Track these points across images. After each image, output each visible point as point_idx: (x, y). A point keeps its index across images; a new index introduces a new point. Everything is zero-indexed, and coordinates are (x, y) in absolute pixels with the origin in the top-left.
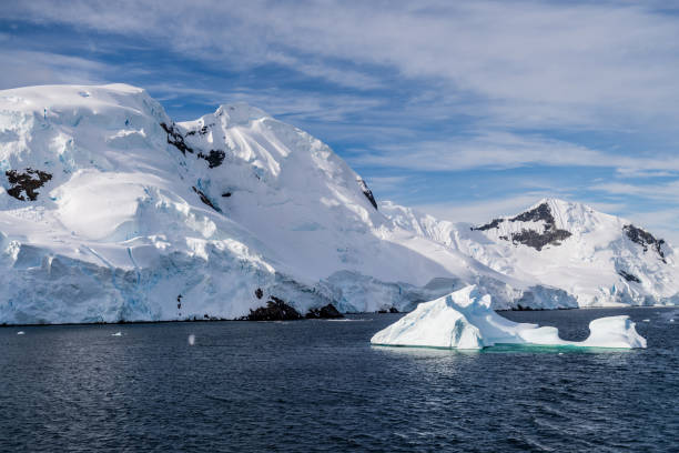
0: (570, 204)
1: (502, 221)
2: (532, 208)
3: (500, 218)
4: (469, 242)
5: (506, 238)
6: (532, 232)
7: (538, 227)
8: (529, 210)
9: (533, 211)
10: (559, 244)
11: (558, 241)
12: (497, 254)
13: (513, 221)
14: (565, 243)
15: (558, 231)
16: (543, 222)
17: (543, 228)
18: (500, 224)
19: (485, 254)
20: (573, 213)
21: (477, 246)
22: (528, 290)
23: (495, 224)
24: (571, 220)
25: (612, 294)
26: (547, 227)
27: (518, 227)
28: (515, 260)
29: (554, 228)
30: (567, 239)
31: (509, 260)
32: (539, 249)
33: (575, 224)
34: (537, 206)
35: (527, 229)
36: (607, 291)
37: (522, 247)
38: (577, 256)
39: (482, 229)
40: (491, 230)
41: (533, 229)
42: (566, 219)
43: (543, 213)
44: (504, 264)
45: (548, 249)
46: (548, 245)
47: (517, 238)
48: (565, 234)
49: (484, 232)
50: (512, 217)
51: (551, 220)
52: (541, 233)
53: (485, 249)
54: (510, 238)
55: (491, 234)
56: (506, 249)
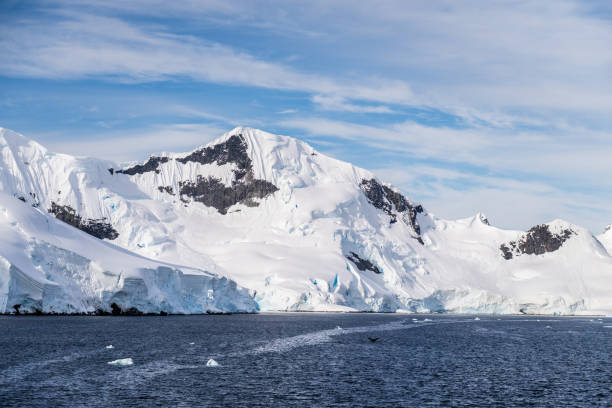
0: (280, 140)
1: (165, 160)
2: (217, 142)
3: (164, 155)
4: (103, 192)
5: (169, 190)
6: (214, 182)
7: (224, 173)
8: (212, 145)
9: (218, 147)
10: (258, 205)
11: (255, 199)
12: (151, 217)
13: (184, 161)
14: (267, 203)
15: (258, 183)
16: (233, 166)
17: (232, 177)
18: (161, 166)
19: (127, 215)
20: (283, 154)
21: (116, 199)
22: (136, 274)
23: (153, 165)
24: (279, 166)
25: (330, 290)
26: (239, 176)
27: (192, 172)
28: (181, 228)
29: (251, 177)
30: (270, 197)
31: (170, 227)
32: (223, 212)
33: (284, 172)
34: (224, 138)
35: (206, 176)
36: (323, 285)
37: (195, 207)
38: (282, 225)
39: (131, 172)
40: (146, 174)
41: (216, 176)
42: (270, 162)
43: (235, 151)
44: (161, 234)
45: (239, 211)
46: (238, 205)
47: (188, 190)
48: (267, 188)
49: (133, 178)
50: (184, 156)
51: (245, 164)
52: (229, 185)
53: (129, 205)
54: (176, 190)
55: (146, 181)
56: (168, 209)
